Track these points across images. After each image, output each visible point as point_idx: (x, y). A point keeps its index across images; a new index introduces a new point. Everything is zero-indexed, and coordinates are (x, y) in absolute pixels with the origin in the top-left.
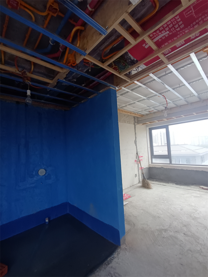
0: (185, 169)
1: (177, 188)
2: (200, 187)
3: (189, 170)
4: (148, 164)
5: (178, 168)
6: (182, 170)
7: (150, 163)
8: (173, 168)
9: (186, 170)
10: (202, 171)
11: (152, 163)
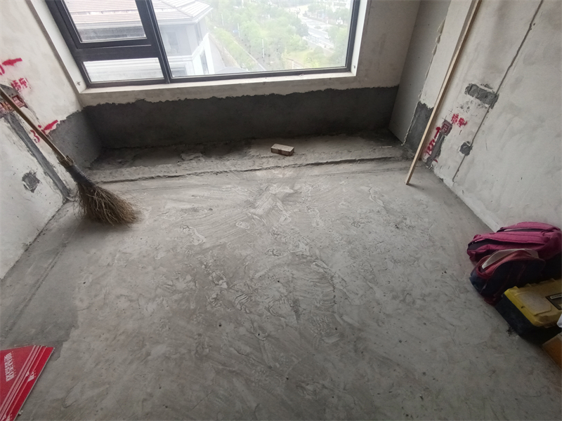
0: (224, 97)
1: (217, 173)
2: (273, 151)
3: (235, 96)
4: (73, 97)
5: (199, 97)
6: (214, 100)
7: (81, 88)
8: (183, 99)
9: (227, 97)
10: (273, 95)
11: (89, 85)
